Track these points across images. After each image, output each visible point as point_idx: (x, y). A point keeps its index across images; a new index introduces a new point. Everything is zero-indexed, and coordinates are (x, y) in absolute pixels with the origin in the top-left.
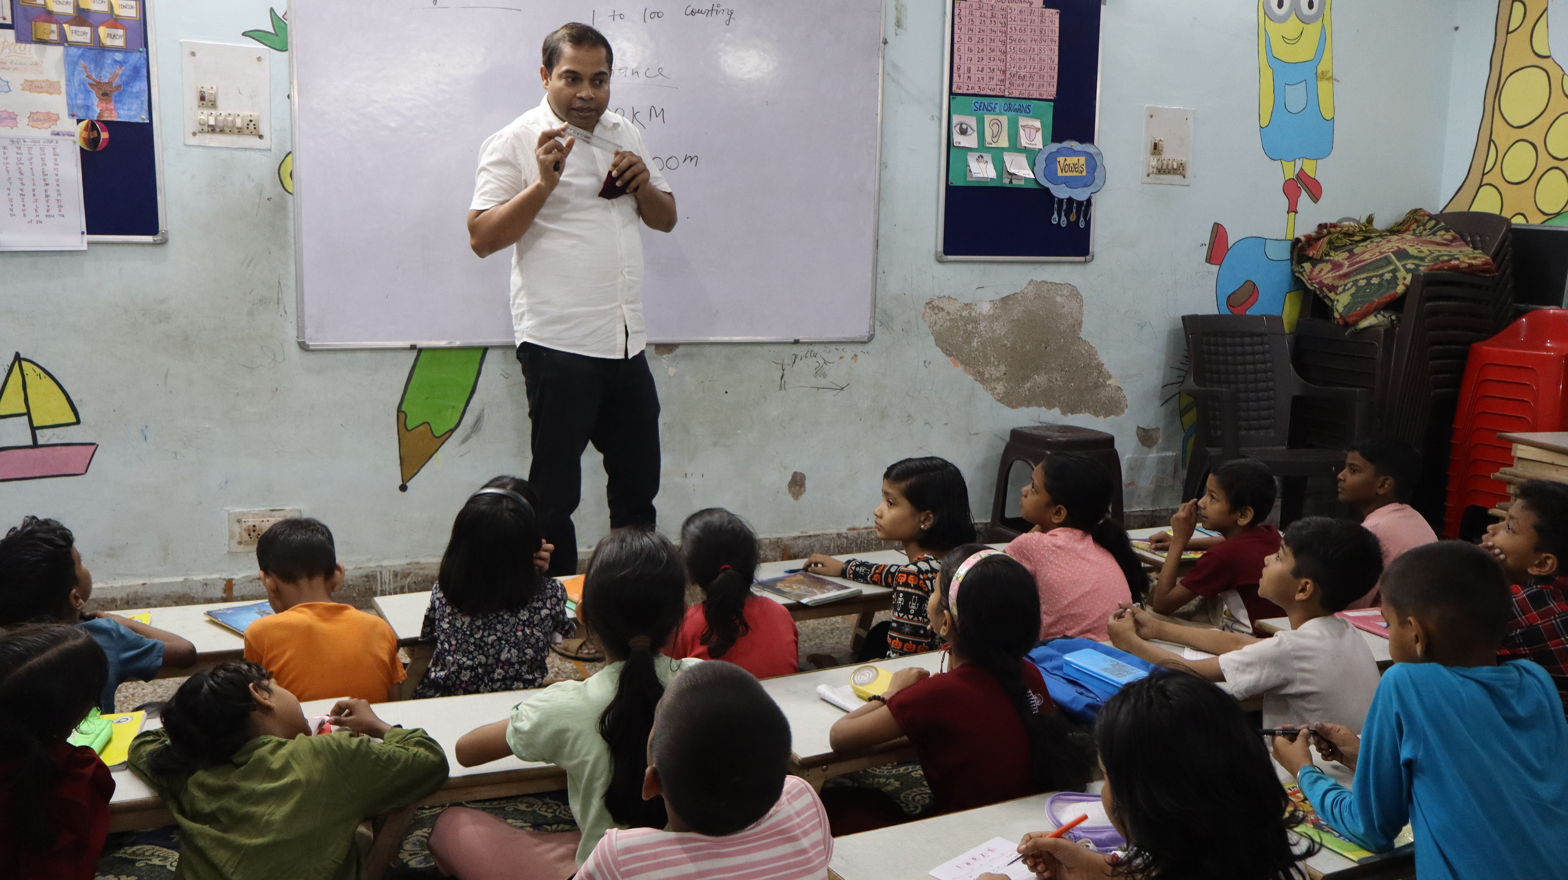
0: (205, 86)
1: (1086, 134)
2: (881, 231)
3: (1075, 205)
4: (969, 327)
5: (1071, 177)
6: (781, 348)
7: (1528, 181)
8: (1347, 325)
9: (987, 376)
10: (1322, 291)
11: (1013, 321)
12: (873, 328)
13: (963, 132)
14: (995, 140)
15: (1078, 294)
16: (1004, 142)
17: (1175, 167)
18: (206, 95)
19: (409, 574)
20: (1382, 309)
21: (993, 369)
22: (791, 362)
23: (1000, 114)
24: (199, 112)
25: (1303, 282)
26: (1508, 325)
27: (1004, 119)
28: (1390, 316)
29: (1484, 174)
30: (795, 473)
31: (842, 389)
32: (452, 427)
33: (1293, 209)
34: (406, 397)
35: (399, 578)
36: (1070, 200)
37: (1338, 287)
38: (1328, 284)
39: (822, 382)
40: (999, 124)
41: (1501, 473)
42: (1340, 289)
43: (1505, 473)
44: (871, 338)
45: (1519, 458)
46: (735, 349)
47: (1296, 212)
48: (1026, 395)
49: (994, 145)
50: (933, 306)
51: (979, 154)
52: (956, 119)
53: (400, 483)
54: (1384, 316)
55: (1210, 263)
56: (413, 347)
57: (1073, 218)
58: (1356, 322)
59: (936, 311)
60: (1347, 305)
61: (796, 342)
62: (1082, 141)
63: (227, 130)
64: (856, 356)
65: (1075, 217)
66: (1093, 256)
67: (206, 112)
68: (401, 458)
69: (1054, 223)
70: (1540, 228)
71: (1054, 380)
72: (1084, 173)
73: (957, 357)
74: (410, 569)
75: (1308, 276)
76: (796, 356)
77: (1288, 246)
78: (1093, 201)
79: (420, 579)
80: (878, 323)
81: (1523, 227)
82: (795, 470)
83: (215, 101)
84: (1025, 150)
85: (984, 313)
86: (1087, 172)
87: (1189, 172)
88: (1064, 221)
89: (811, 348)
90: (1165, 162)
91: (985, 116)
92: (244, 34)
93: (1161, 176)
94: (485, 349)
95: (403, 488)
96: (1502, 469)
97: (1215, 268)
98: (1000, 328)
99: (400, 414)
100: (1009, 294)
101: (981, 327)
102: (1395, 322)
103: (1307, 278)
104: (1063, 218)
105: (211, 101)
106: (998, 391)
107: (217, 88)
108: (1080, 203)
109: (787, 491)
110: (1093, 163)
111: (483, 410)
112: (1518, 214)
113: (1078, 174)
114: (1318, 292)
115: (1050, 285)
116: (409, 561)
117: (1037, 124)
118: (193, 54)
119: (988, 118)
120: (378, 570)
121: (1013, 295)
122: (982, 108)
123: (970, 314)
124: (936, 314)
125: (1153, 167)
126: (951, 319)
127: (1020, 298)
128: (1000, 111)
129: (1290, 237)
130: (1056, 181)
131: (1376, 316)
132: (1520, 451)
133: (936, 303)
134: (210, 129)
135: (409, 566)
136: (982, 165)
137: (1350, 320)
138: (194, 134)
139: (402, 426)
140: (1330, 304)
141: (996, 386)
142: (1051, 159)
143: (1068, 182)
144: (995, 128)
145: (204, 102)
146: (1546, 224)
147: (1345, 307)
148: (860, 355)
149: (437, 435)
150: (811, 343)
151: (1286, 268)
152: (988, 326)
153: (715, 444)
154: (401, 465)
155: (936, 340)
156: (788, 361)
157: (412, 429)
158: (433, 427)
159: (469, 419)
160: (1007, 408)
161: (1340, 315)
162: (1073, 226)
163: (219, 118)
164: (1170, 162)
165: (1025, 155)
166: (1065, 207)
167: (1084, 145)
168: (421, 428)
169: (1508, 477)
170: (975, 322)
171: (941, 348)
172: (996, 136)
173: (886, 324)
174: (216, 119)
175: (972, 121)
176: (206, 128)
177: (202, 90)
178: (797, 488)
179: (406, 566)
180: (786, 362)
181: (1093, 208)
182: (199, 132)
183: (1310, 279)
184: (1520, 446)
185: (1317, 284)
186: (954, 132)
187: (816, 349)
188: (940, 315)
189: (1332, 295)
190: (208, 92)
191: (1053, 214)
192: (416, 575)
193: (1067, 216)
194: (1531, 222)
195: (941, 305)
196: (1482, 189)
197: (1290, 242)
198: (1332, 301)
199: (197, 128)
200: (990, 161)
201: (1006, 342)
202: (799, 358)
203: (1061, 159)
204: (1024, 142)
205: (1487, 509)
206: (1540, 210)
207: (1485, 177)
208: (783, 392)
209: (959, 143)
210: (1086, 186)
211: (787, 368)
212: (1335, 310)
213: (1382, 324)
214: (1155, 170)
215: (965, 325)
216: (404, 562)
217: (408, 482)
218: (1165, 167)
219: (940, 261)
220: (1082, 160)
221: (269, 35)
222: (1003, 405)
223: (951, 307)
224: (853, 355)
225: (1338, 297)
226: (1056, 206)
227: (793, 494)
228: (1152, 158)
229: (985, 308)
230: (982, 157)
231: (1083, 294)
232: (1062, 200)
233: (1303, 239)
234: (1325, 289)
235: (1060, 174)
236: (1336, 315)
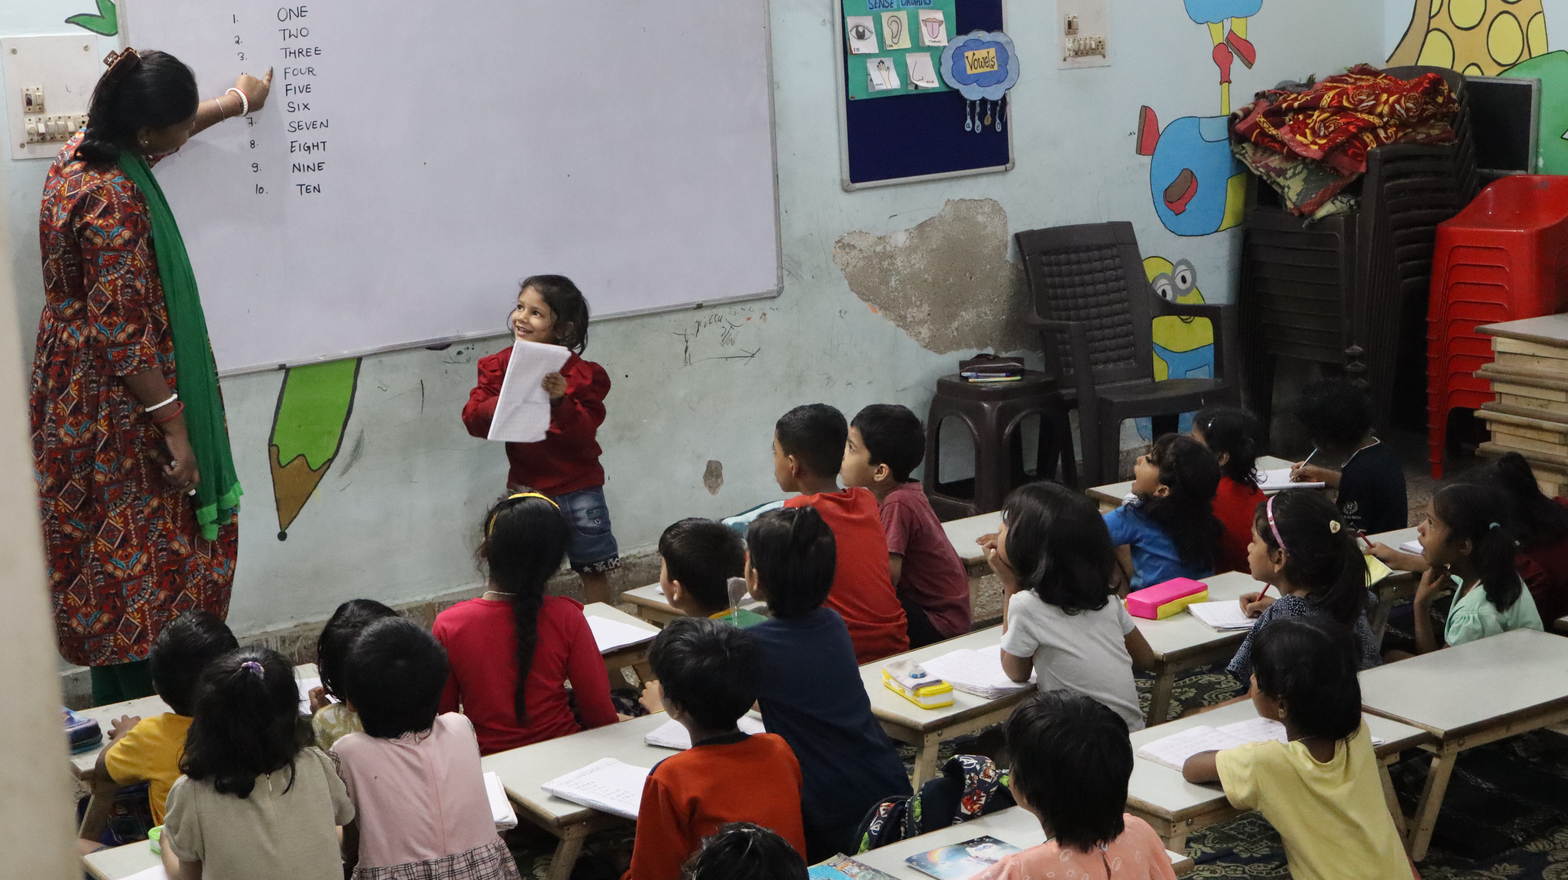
0: (30, 88)
1: (994, 22)
2: (780, 164)
3: (989, 106)
4: (885, 264)
5: (982, 73)
6: (681, 316)
7: (1479, 27)
8: (1302, 216)
9: (909, 319)
10: (1269, 176)
11: (932, 250)
12: (780, 279)
13: (861, 36)
14: (895, 40)
15: (1001, 209)
16: (905, 43)
17: (1094, 46)
18: (33, 98)
19: (298, 638)
20: (1339, 194)
21: (915, 310)
22: (694, 332)
23: (898, 9)
24: (26, 119)
25: (1246, 166)
26: (1472, 197)
27: (903, 15)
28: (1349, 201)
29: (1430, 18)
30: (710, 462)
31: (753, 356)
32: (331, 457)
33: (1225, 79)
34: (277, 427)
35: (287, 645)
36: (984, 101)
37: (1287, 170)
38: (1275, 168)
39: (731, 350)
40: (898, 21)
41: (1483, 371)
42: (1290, 173)
43: (1486, 370)
44: (780, 291)
45: (1500, 352)
46: (632, 324)
47: (1230, 82)
48: (954, 336)
49: (895, 47)
50: (844, 244)
51: (879, 60)
52: (851, 22)
53: (279, 530)
54: (1341, 202)
55: (1140, 154)
56: (282, 367)
57: (988, 121)
58: (1312, 212)
59: (847, 250)
60: (1301, 192)
61: (700, 307)
62: (989, 30)
63: (59, 137)
64: (764, 314)
65: (990, 119)
66: (1014, 163)
67: (34, 118)
68: (276, 500)
69: (968, 129)
70: (1495, 81)
71: (983, 315)
72: (996, 68)
73: (874, 301)
74: (298, 632)
75: (1251, 158)
76: (699, 324)
77: (1224, 122)
78: (1008, 98)
79: (310, 642)
80: (785, 272)
81: (1477, 80)
82: (709, 459)
83: (42, 105)
84: (929, 49)
85: (900, 245)
86: (999, 66)
87: (1108, 51)
88: (978, 127)
89: (715, 311)
90: (1082, 42)
91: (882, 14)
92: (68, 21)
93: (1080, 59)
94: (359, 360)
95: (282, 536)
96: (1484, 366)
97: (1147, 159)
98: (919, 262)
99: (272, 448)
100: (925, 219)
101: (898, 262)
102: (1355, 207)
103: (1250, 160)
104: (978, 123)
105: (39, 105)
106: (923, 336)
107: (43, 88)
108: (994, 103)
109: (703, 485)
110: (1004, 53)
111: (362, 432)
112: (1473, 64)
113: (989, 69)
114: (1265, 178)
115: (969, 203)
116: (295, 623)
117: (940, 16)
118: (14, 52)
119: (885, 16)
120: (263, 638)
121: (930, 220)
122: (877, 5)
123: (885, 247)
124: (847, 253)
125: (1069, 50)
126: (864, 258)
127: (937, 223)
128: (898, 6)
129: (1226, 112)
130: (966, 80)
131: (1333, 203)
132: (1500, 344)
133: (846, 241)
134: (40, 138)
135: (297, 629)
136: (885, 73)
137: (1306, 210)
138: (22, 146)
139: (275, 464)
140: (1280, 191)
141: (921, 330)
142: (958, 55)
143: (980, 80)
144: (894, 26)
145: (31, 107)
146: (1502, 75)
147: (1298, 195)
148: (769, 313)
149: (314, 468)
150: (714, 306)
151: (1225, 148)
152: (906, 260)
153: (620, 439)
154: (278, 509)
155: (850, 284)
156: (691, 331)
157: (287, 465)
158: (308, 459)
159: (348, 445)
160: (935, 354)
161: (1294, 204)
162: (989, 130)
163: (49, 123)
164: (1088, 42)
165: (929, 54)
166: (978, 110)
167: (992, 34)
168: (296, 462)
169: (1490, 374)
170: (891, 257)
171: (857, 293)
172: (896, 36)
173: (794, 273)
174: (46, 126)
175: (868, 22)
176: (36, 138)
177: (28, 93)
178: (714, 479)
179: (294, 629)
180: (689, 332)
181: (1008, 108)
182: (28, 143)
183: (1253, 162)
184: (1499, 339)
185: (1262, 166)
186: (851, 38)
187: (721, 311)
188: (853, 254)
189: (1281, 180)
190: (34, 94)
191: (966, 119)
192: (306, 638)
193: (982, 120)
194: (1487, 74)
195: (852, 243)
196: (1430, 35)
197: (1226, 119)
198: (1283, 188)
199: (27, 138)
200: (892, 67)
201: (926, 276)
202: (702, 324)
203: (969, 54)
204: (928, 41)
205: (1472, 411)
206: (1494, 60)
207: (1432, 21)
208: (689, 367)
209: (858, 49)
210: (999, 82)
211: (691, 339)
212: (1287, 199)
213: (1341, 211)
214: (1072, 53)
215: (880, 263)
216: (290, 624)
217: (286, 528)
218: (1082, 47)
219: (846, 190)
220: (992, 51)
221: (94, 18)
222: (931, 352)
223: (862, 243)
224: (761, 314)
225: (1288, 183)
226: (968, 110)
227: (710, 487)
228: (1067, 39)
229: (901, 239)
230: (883, 63)
231: (1006, 208)
232: (975, 101)
233: (1241, 114)
234: (1273, 174)
235: (969, 72)
236: (1290, 205)
